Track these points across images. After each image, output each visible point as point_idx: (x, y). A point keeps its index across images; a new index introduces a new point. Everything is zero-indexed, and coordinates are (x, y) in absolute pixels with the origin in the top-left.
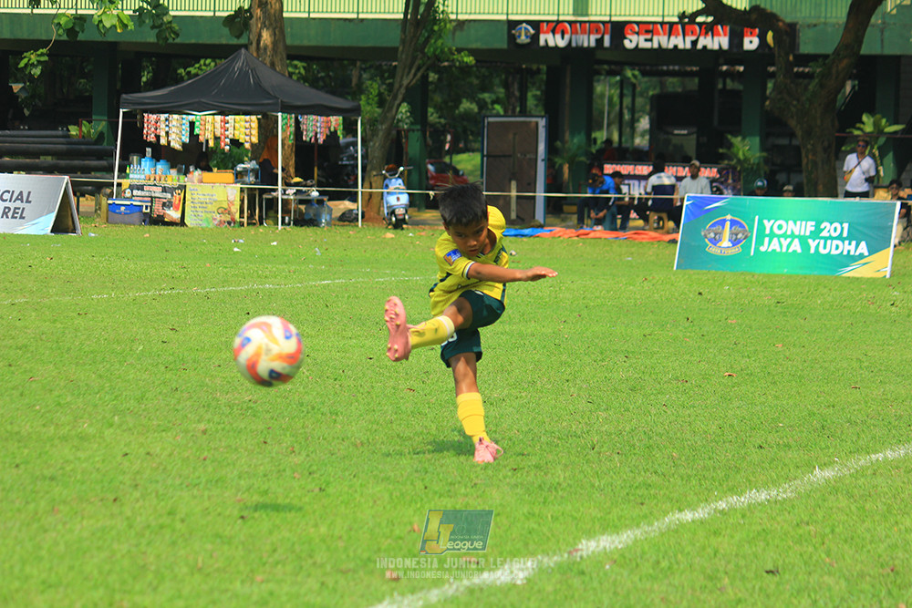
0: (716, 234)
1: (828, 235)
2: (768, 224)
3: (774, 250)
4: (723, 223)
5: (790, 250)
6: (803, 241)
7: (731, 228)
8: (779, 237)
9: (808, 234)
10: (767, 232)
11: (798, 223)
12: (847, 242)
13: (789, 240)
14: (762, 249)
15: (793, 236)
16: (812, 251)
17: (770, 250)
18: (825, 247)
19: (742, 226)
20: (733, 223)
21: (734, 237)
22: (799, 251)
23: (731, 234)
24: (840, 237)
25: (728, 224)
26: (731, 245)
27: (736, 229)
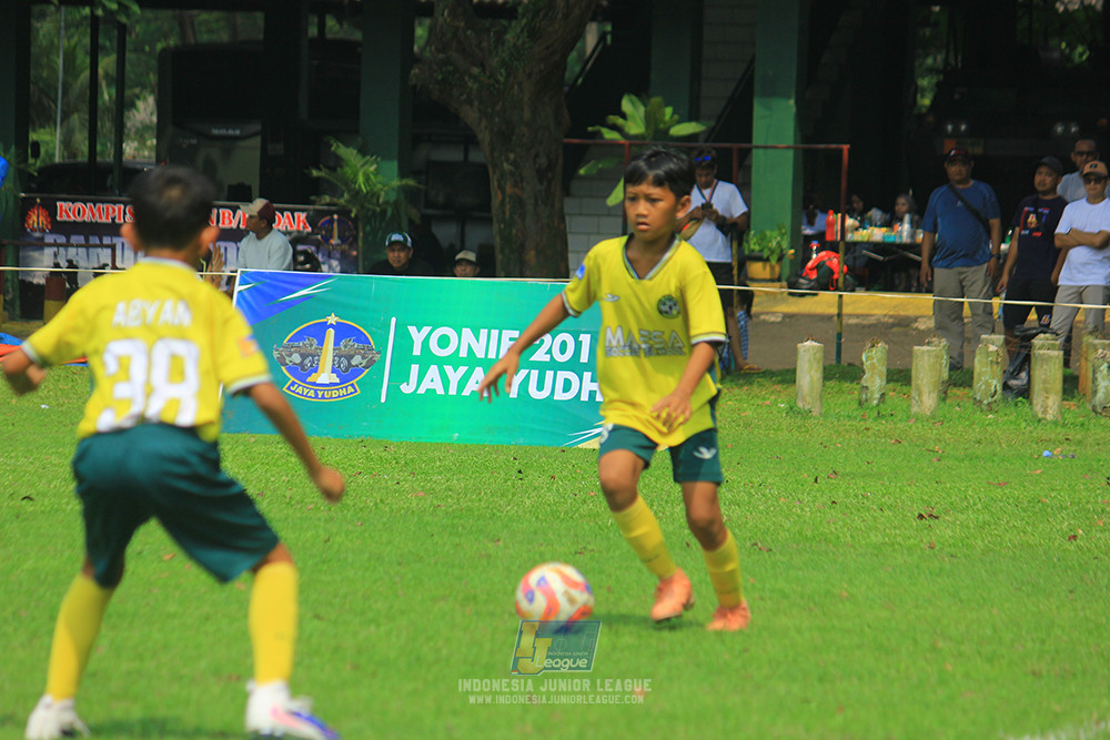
0: (304, 357)
1: (547, 358)
2: (417, 336)
3: (430, 392)
4: (318, 332)
5: (466, 392)
7: (337, 343)
8: (440, 362)
10: (417, 351)
11: (484, 332)
12: (587, 375)
13: (463, 369)
14: (406, 389)
15: (472, 361)
17: (421, 391)
18: (540, 387)
19: (361, 338)
20: (343, 331)
21: (344, 362)
23: (338, 356)
24: (574, 365)
25: (331, 332)
26: (338, 381)
27: (349, 344)
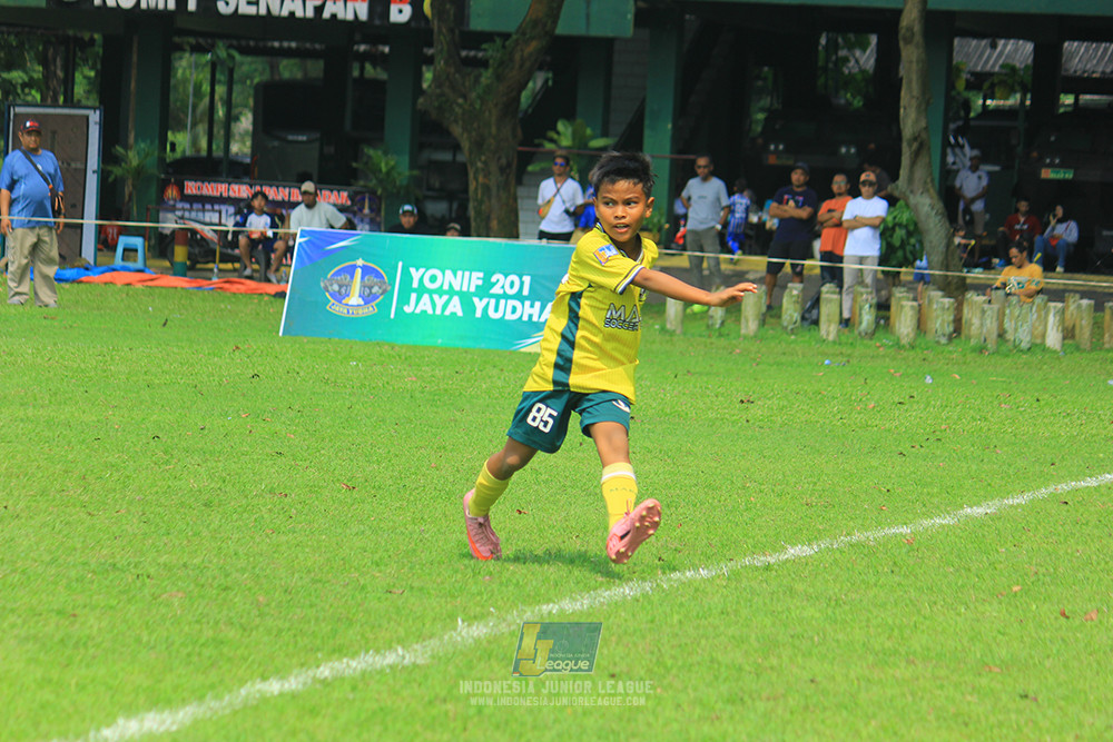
0: (340, 286)
1: (501, 292)
2: (416, 274)
3: (424, 312)
4: (351, 270)
5: (447, 313)
6: (466, 300)
7: (362, 278)
8: (431, 292)
9: (472, 289)
10: (415, 285)
11: (460, 273)
12: (527, 303)
13: (445, 297)
14: (408, 309)
15: (451, 292)
16: (478, 314)
17: (418, 311)
18: (496, 310)
19: (378, 275)
20: (366, 270)
21: (367, 291)
22: (460, 313)
23: (363, 286)
24: (519, 296)
25: (359, 271)
26: (362, 303)
27: (370, 279)
